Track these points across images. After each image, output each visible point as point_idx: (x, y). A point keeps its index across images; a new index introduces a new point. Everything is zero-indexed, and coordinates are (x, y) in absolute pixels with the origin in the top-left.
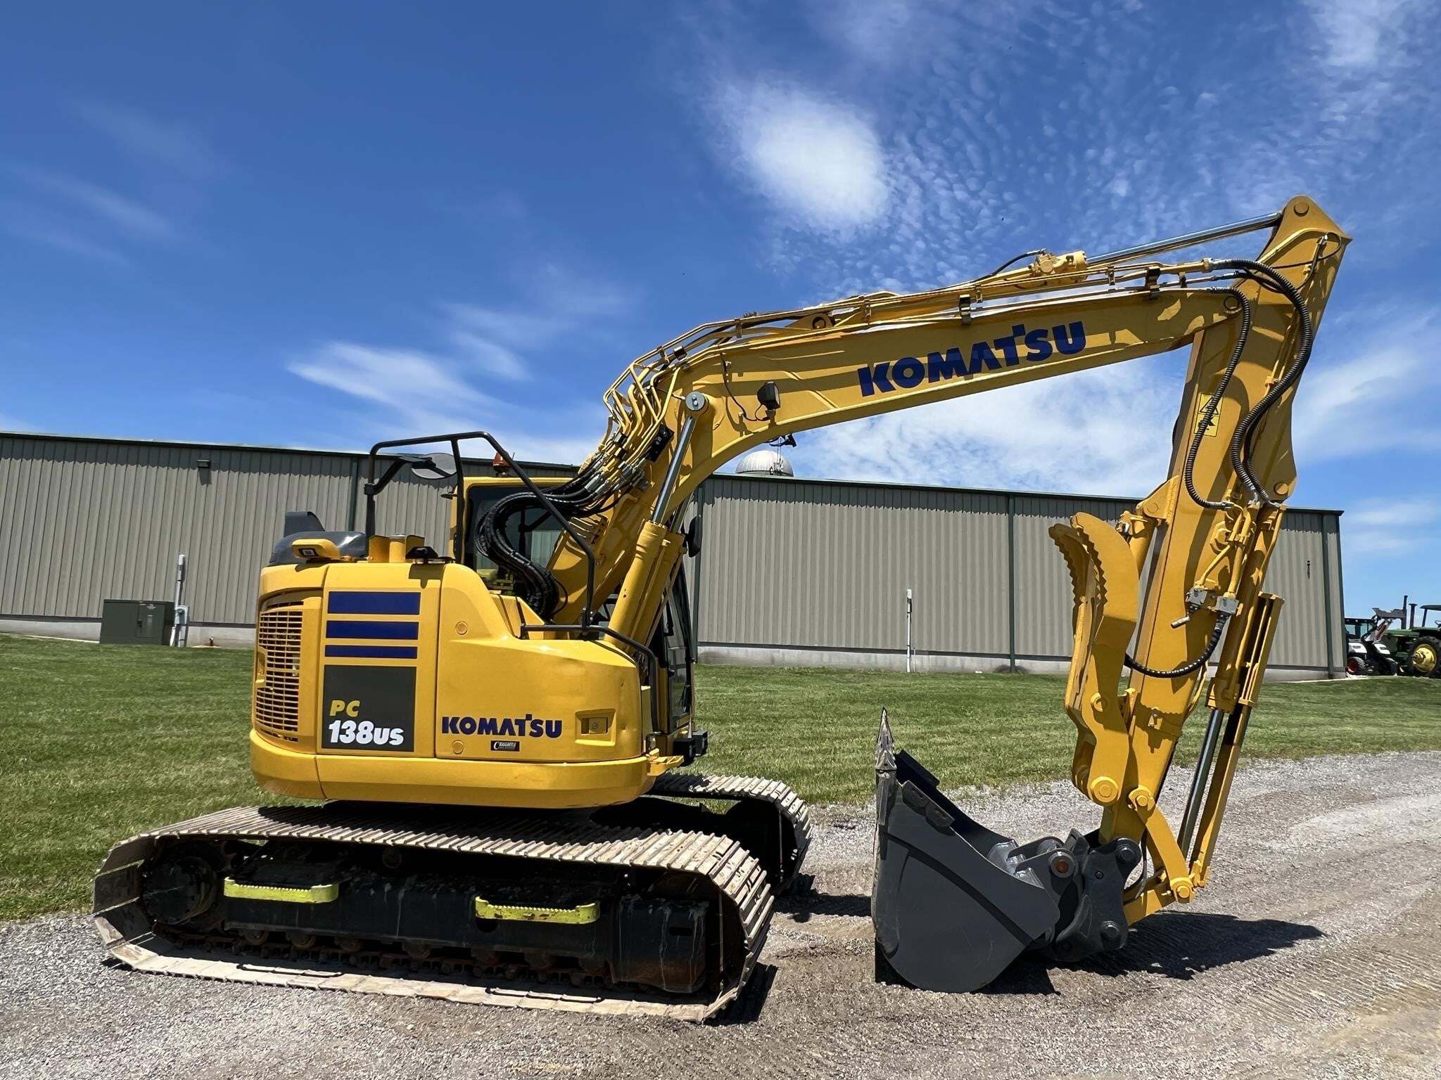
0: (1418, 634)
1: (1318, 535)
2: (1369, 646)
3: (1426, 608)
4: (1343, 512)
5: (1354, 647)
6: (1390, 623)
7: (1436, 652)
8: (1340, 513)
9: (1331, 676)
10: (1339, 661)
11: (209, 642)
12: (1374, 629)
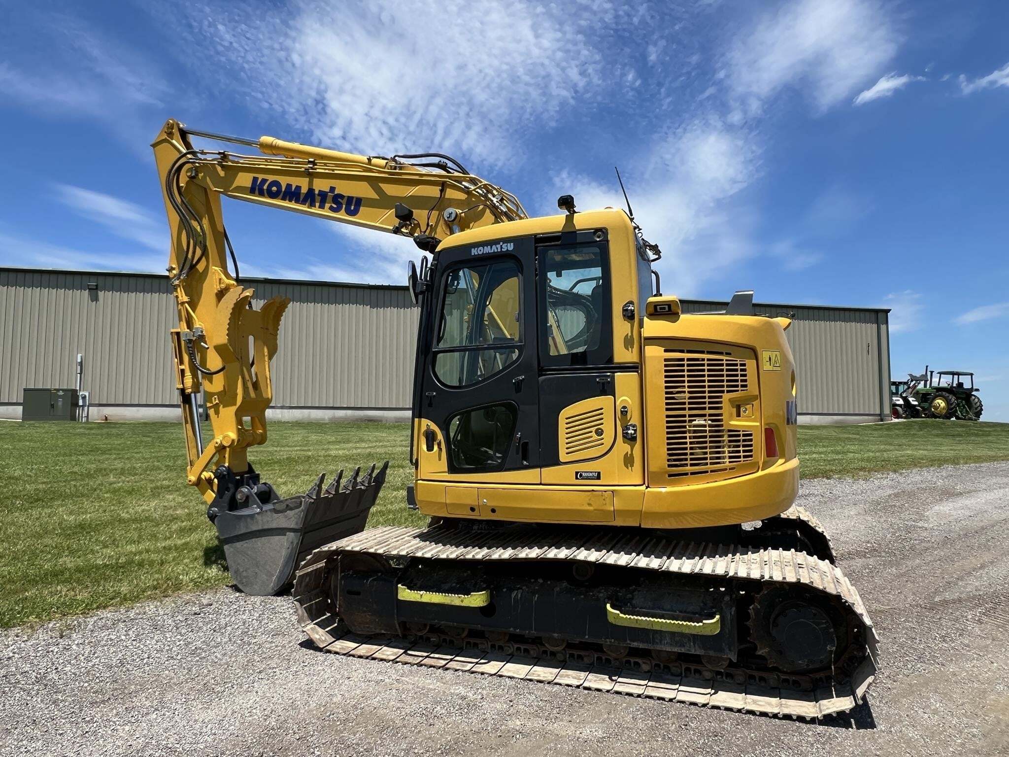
0: (935, 390)
1: (875, 326)
2: (905, 399)
3: (941, 373)
4: (890, 310)
5: (896, 400)
6: (919, 383)
7: (947, 401)
8: (889, 310)
9: (882, 420)
10: (887, 410)
11: (104, 418)
12: (909, 388)
